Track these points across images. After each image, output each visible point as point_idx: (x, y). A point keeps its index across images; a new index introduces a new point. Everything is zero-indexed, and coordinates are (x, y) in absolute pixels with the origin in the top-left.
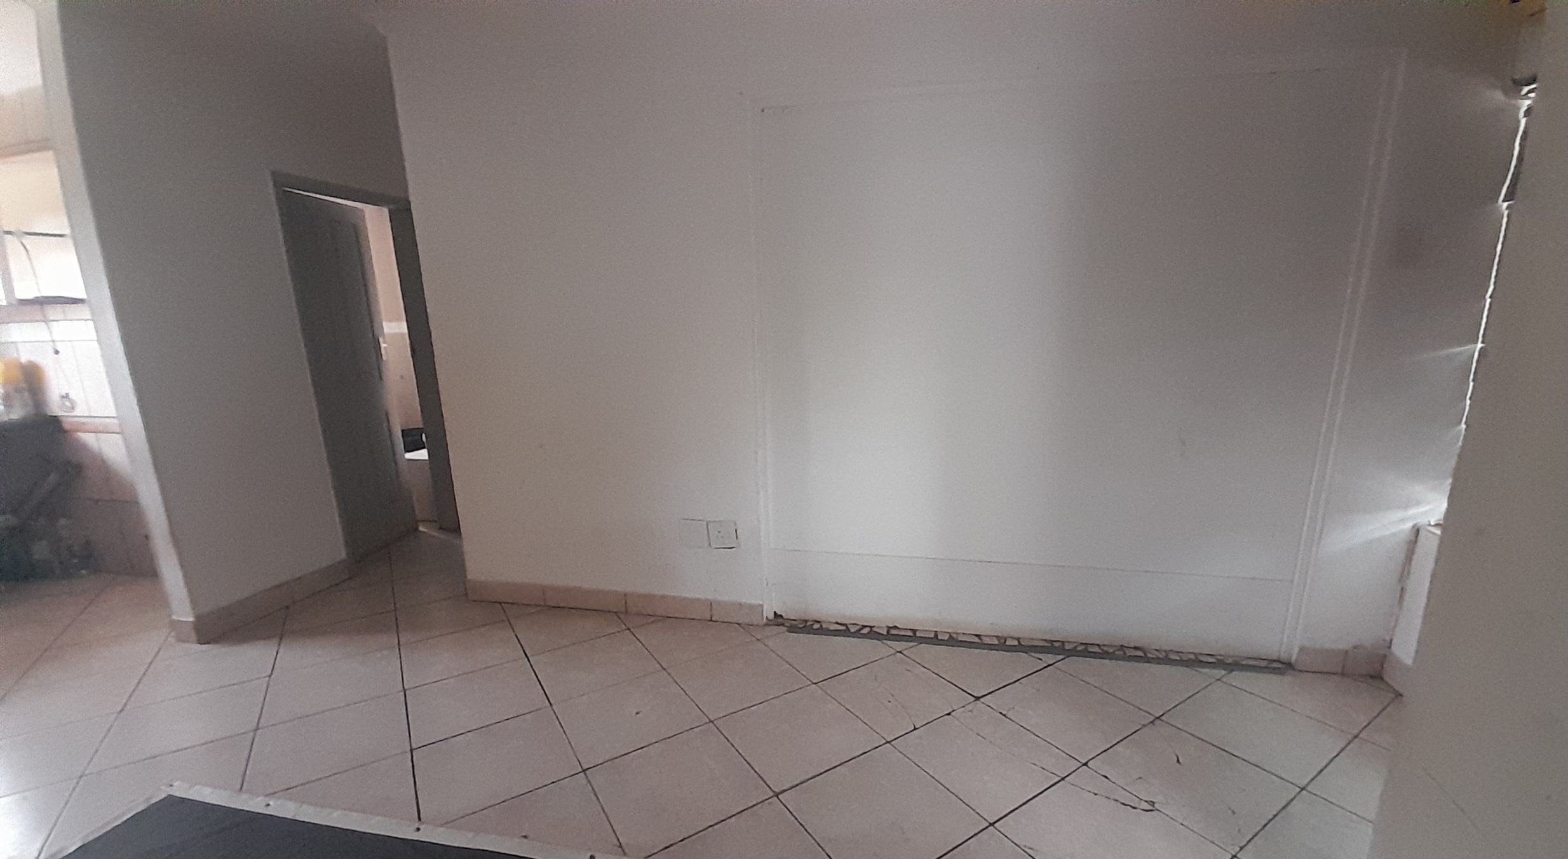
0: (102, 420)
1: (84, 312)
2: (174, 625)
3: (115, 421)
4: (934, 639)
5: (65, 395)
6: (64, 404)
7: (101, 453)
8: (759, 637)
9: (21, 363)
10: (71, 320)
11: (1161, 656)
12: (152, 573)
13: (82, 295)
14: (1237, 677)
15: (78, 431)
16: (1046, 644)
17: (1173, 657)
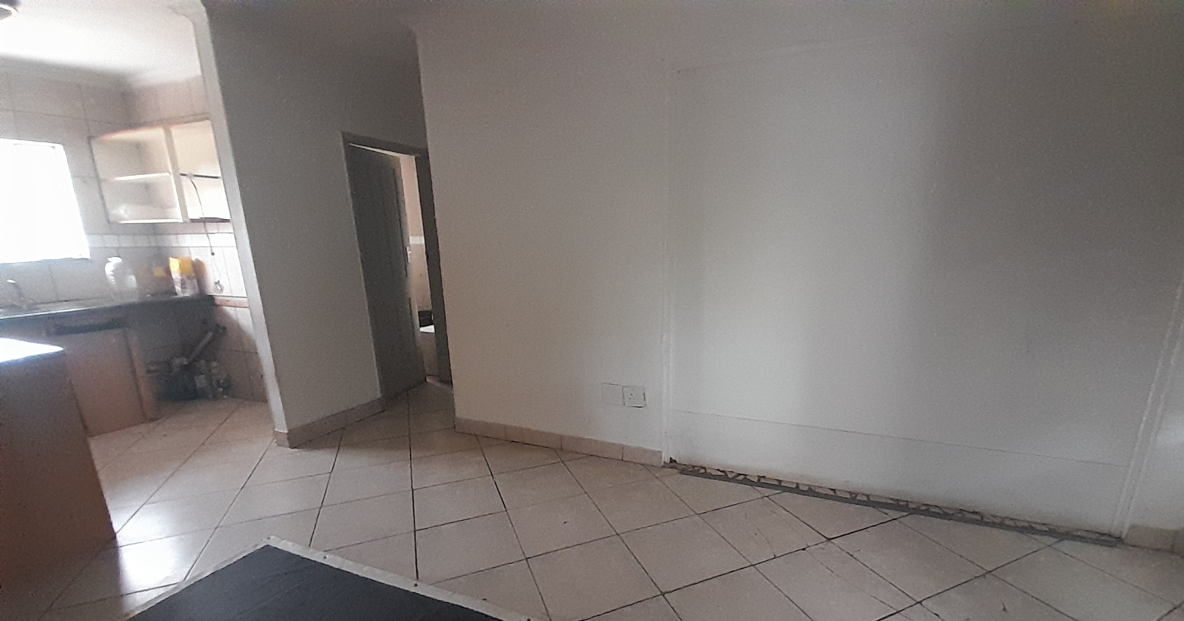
0: (239, 299)
1: (228, 227)
2: (276, 434)
3: (245, 300)
4: (796, 489)
5: (217, 282)
6: (217, 288)
7: (237, 321)
8: (657, 475)
9: (192, 261)
10: (222, 233)
11: (997, 521)
12: (264, 400)
13: (228, 217)
14: (1067, 546)
15: (223, 306)
16: (892, 502)
17: (1007, 522)
